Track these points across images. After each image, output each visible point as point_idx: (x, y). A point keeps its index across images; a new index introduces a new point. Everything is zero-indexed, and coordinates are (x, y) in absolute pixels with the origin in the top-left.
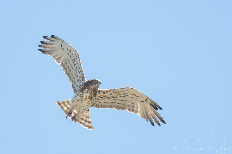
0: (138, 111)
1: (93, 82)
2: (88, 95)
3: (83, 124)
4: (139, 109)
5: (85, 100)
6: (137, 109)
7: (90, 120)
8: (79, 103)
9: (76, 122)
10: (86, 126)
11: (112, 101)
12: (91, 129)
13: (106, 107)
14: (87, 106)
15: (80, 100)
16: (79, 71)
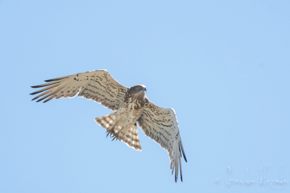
1: (136, 88)
2: (133, 105)
3: (129, 143)
5: (130, 110)
7: (137, 138)
8: (124, 116)
9: (120, 140)
10: (132, 145)
12: (138, 150)
14: (133, 119)
15: (125, 112)
16: (113, 87)
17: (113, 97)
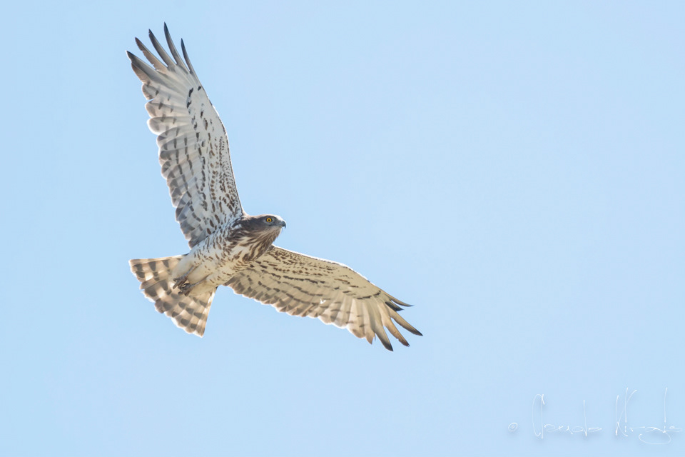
0: (350, 320)
4: (351, 315)
5: (232, 259)
6: (347, 315)
8: (211, 264)
9: (162, 312)
11: (277, 286)
13: (258, 298)
14: (229, 275)
15: (218, 258)
16: (223, 185)
17: (206, 209)
